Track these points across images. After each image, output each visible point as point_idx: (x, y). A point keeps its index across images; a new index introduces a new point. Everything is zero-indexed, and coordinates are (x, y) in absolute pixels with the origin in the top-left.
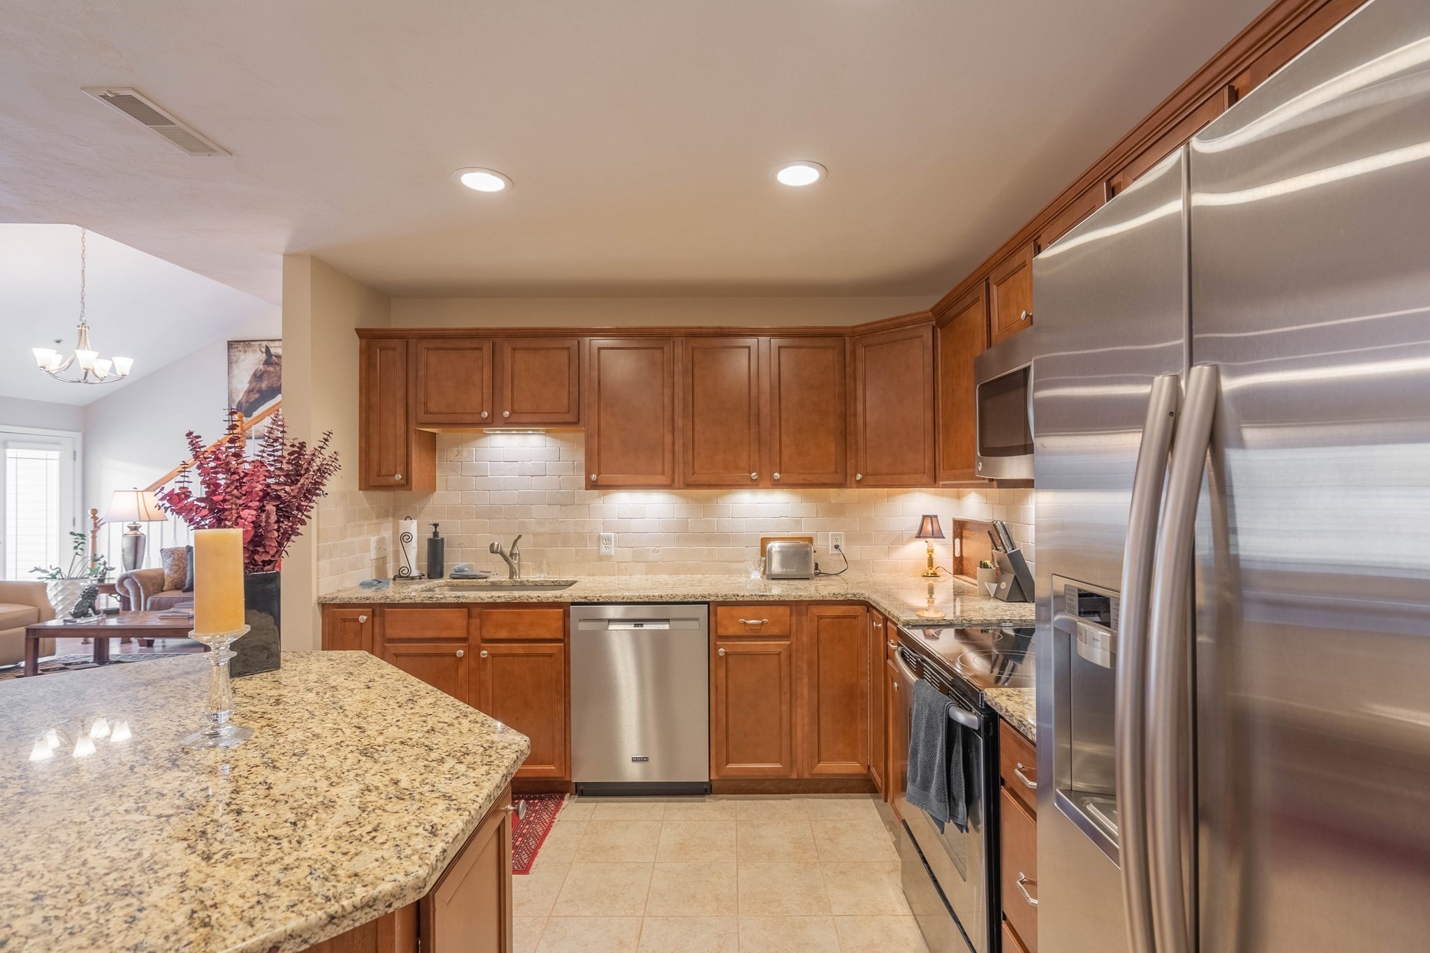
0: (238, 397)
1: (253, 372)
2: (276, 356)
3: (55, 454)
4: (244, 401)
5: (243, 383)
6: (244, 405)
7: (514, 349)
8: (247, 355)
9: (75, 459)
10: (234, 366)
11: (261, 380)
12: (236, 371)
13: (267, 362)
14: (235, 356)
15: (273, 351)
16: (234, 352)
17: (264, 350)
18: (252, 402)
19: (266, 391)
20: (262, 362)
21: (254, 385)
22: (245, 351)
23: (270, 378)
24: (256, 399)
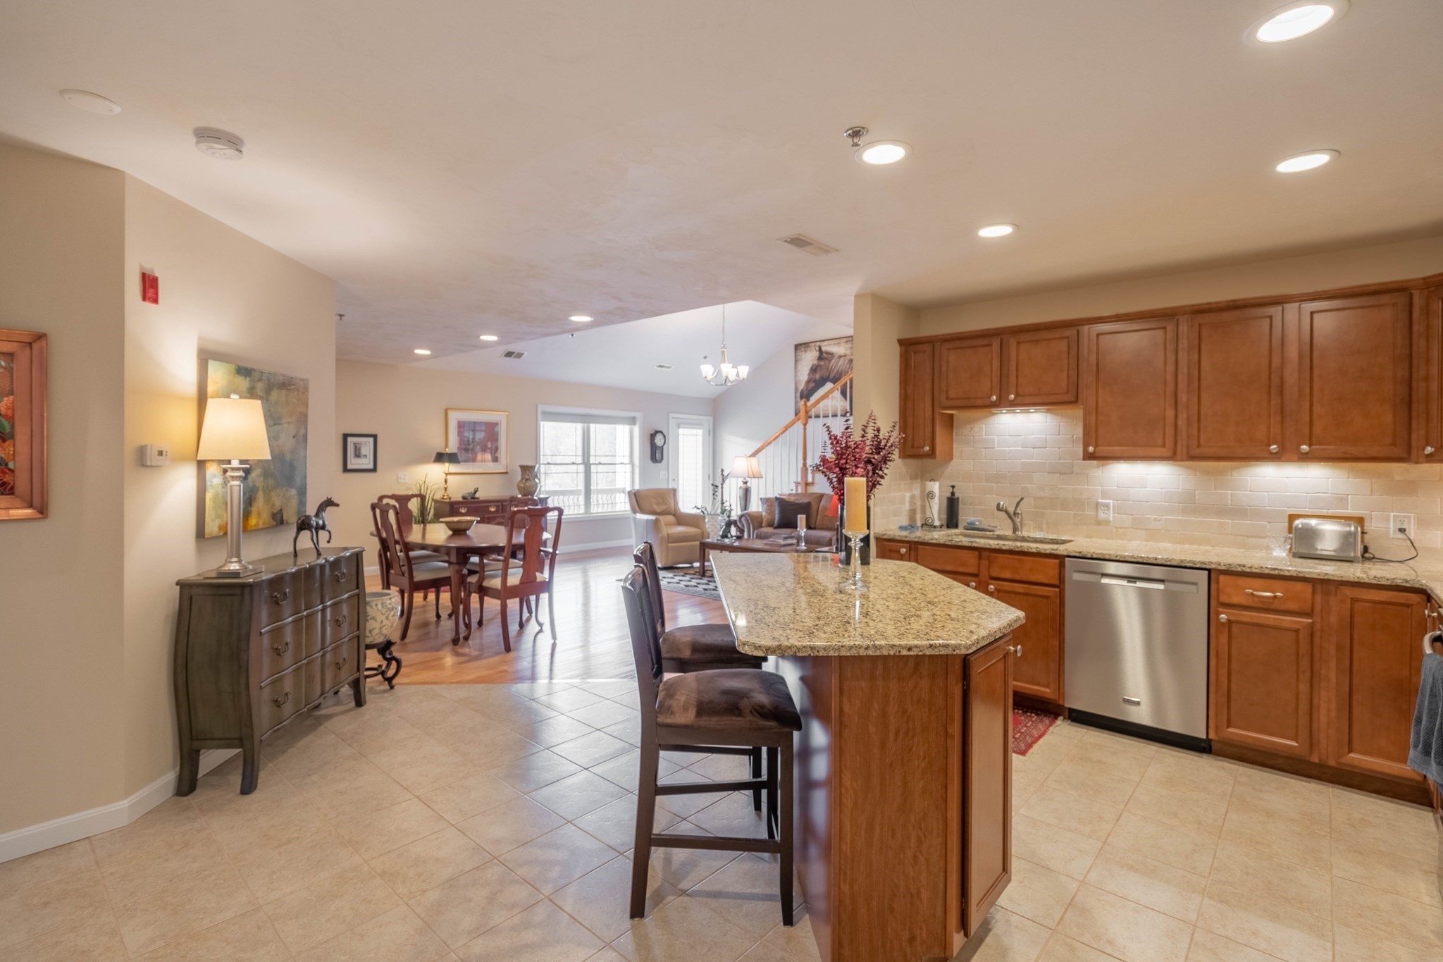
1: (811, 366)
2: (825, 353)
3: (700, 432)
4: (805, 389)
5: (804, 376)
7: (1018, 343)
8: (807, 354)
9: (709, 435)
10: (799, 363)
11: (816, 372)
12: (800, 367)
13: (820, 358)
14: (799, 355)
15: (823, 349)
16: (799, 353)
17: (817, 349)
18: (810, 390)
20: (817, 359)
21: (811, 376)
22: (806, 351)
23: (822, 370)
24: (813, 388)
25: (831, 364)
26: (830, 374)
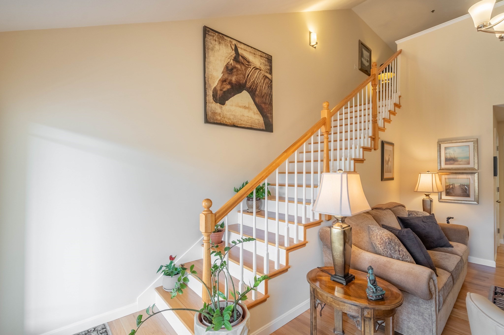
0: (214, 83)
1: (225, 64)
2: (241, 56)
4: (218, 88)
6: (219, 92)
8: (221, 47)
10: (210, 53)
11: (232, 73)
14: (211, 43)
15: (240, 51)
16: (211, 41)
17: (234, 48)
18: (224, 92)
19: (236, 84)
20: (232, 58)
21: (226, 76)
22: (219, 42)
23: (238, 74)
24: (228, 90)
25: (248, 72)
26: (246, 82)
